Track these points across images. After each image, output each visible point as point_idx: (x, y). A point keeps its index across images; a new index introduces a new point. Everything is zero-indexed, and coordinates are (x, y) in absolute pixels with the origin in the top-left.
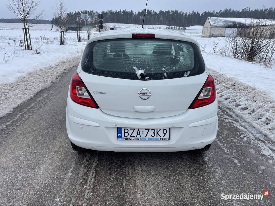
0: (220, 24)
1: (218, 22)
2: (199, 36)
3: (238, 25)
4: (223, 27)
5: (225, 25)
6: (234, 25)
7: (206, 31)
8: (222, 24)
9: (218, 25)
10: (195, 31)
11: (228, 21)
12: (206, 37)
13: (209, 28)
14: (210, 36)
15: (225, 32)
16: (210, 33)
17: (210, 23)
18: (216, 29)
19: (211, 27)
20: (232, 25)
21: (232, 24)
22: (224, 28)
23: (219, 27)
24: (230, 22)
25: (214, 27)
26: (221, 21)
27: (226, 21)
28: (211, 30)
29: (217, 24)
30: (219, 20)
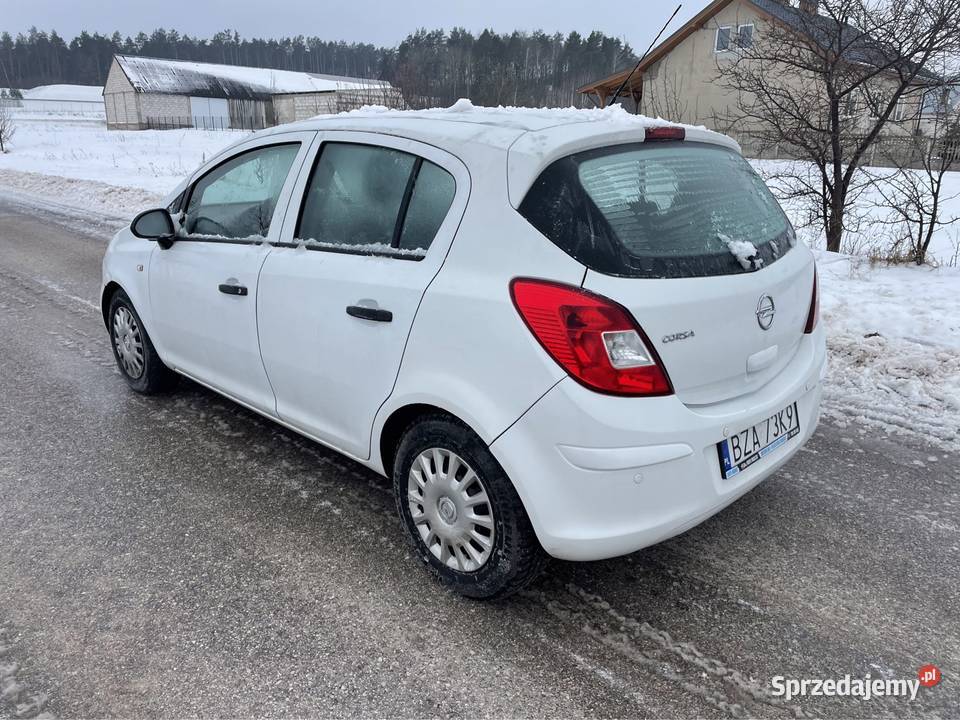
0: (166, 82)
1: (157, 77)
2: (93, 124)
3: (226, 90)
4: (180, 94)
5: (186, 88)
6: (215, 90)
7: (120, 106)
8: (172, 81)
9: (160, 87)
10: (67, 106)
11: (190, 74)
12: (126, 127)
13: (131, 97)
14: (140, 124)
15: (190, 111)
16: (139, 114)
17: (129, 79)
18: (156, 99)
19: (138, 91)
20: (208, 88)
21: (204, 84)
22: (185, 98)
23: (166, 93)
24: (199, 76)
25: (147, 93)
26: (166, 72)
27: (182, 74)
28: (138, 104)
29: (154, 81)
30: (159, 68)
